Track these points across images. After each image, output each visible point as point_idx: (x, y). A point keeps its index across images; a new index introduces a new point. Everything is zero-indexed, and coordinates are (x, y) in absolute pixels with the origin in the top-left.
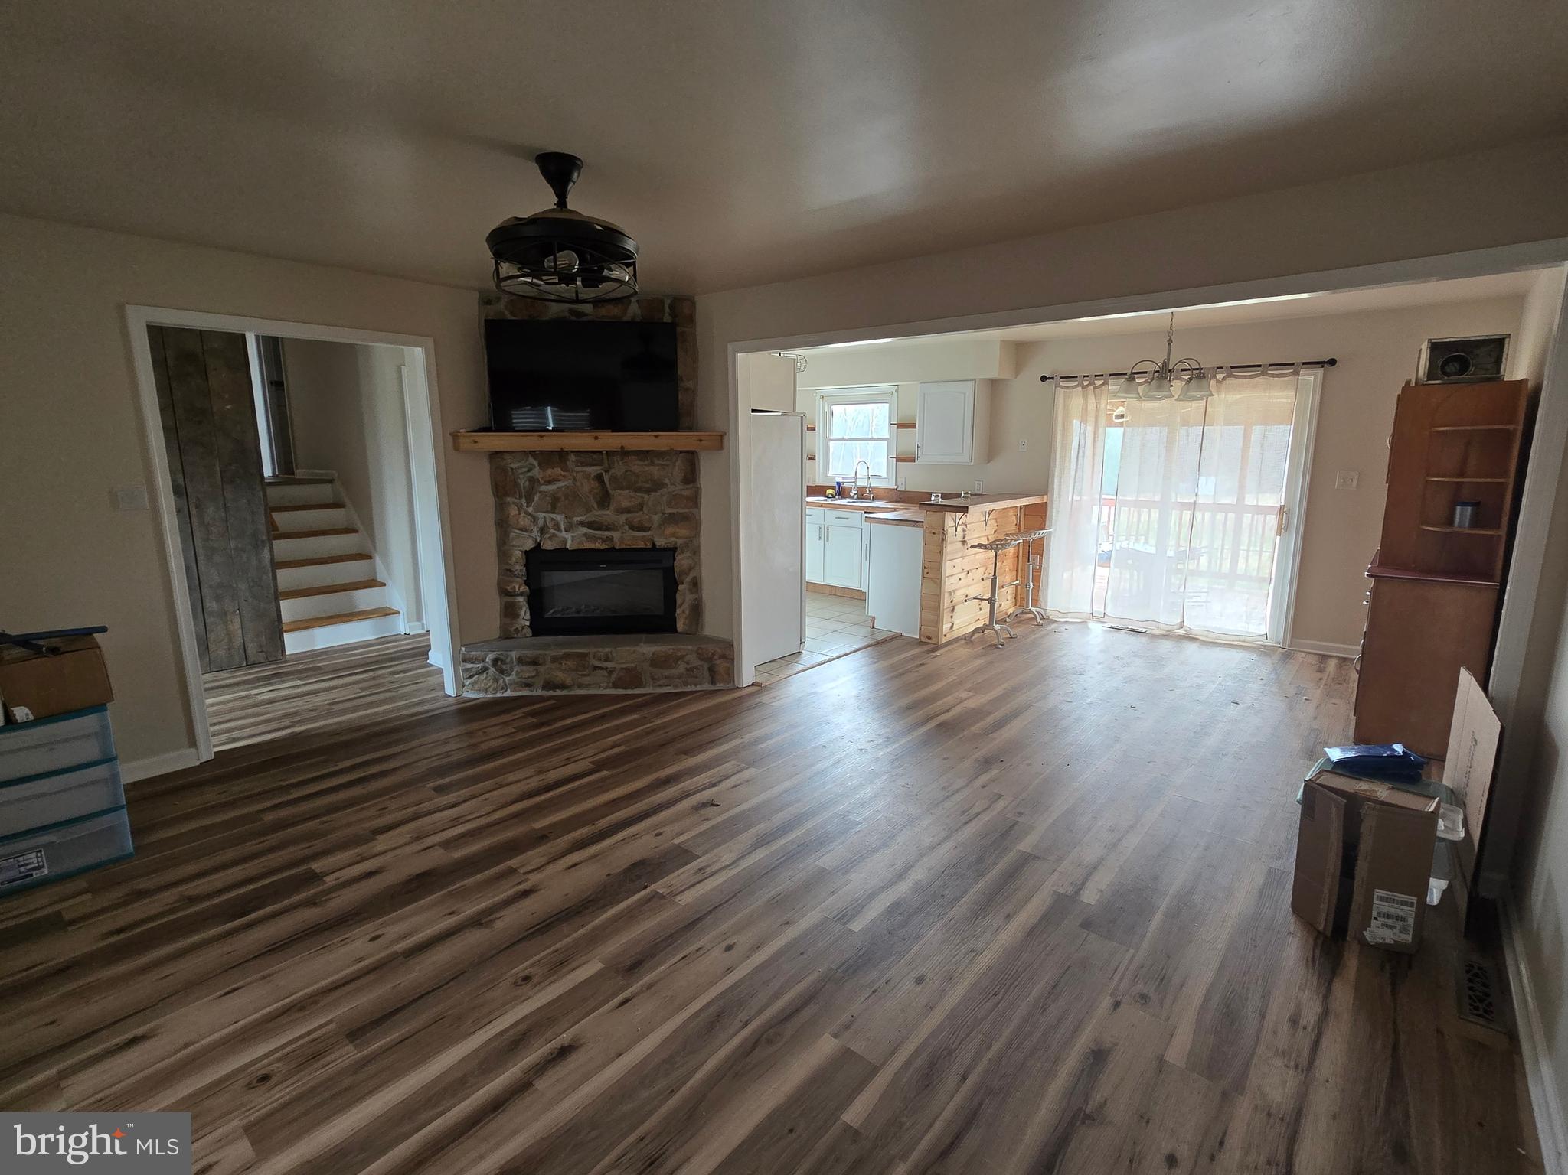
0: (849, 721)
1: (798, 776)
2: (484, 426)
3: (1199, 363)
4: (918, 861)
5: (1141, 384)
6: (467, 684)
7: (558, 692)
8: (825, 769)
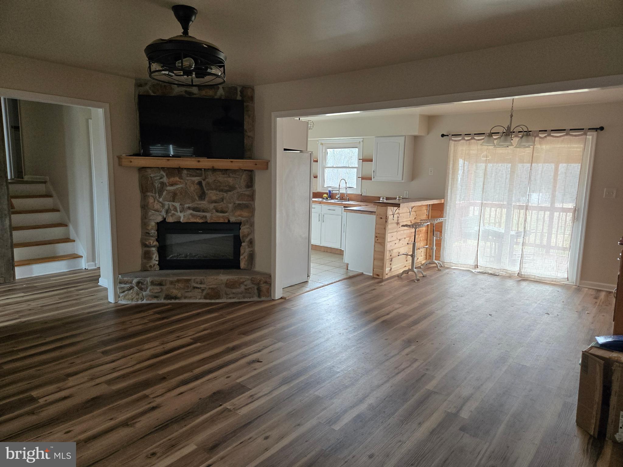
0: (334, 318)
1: (305, 347)
2: (135, 153)
3: (527, 128)
4: (370, 393)
5: (496, 139)
6: (121, 296)
7: (173, 301)
8: (321, 343)
